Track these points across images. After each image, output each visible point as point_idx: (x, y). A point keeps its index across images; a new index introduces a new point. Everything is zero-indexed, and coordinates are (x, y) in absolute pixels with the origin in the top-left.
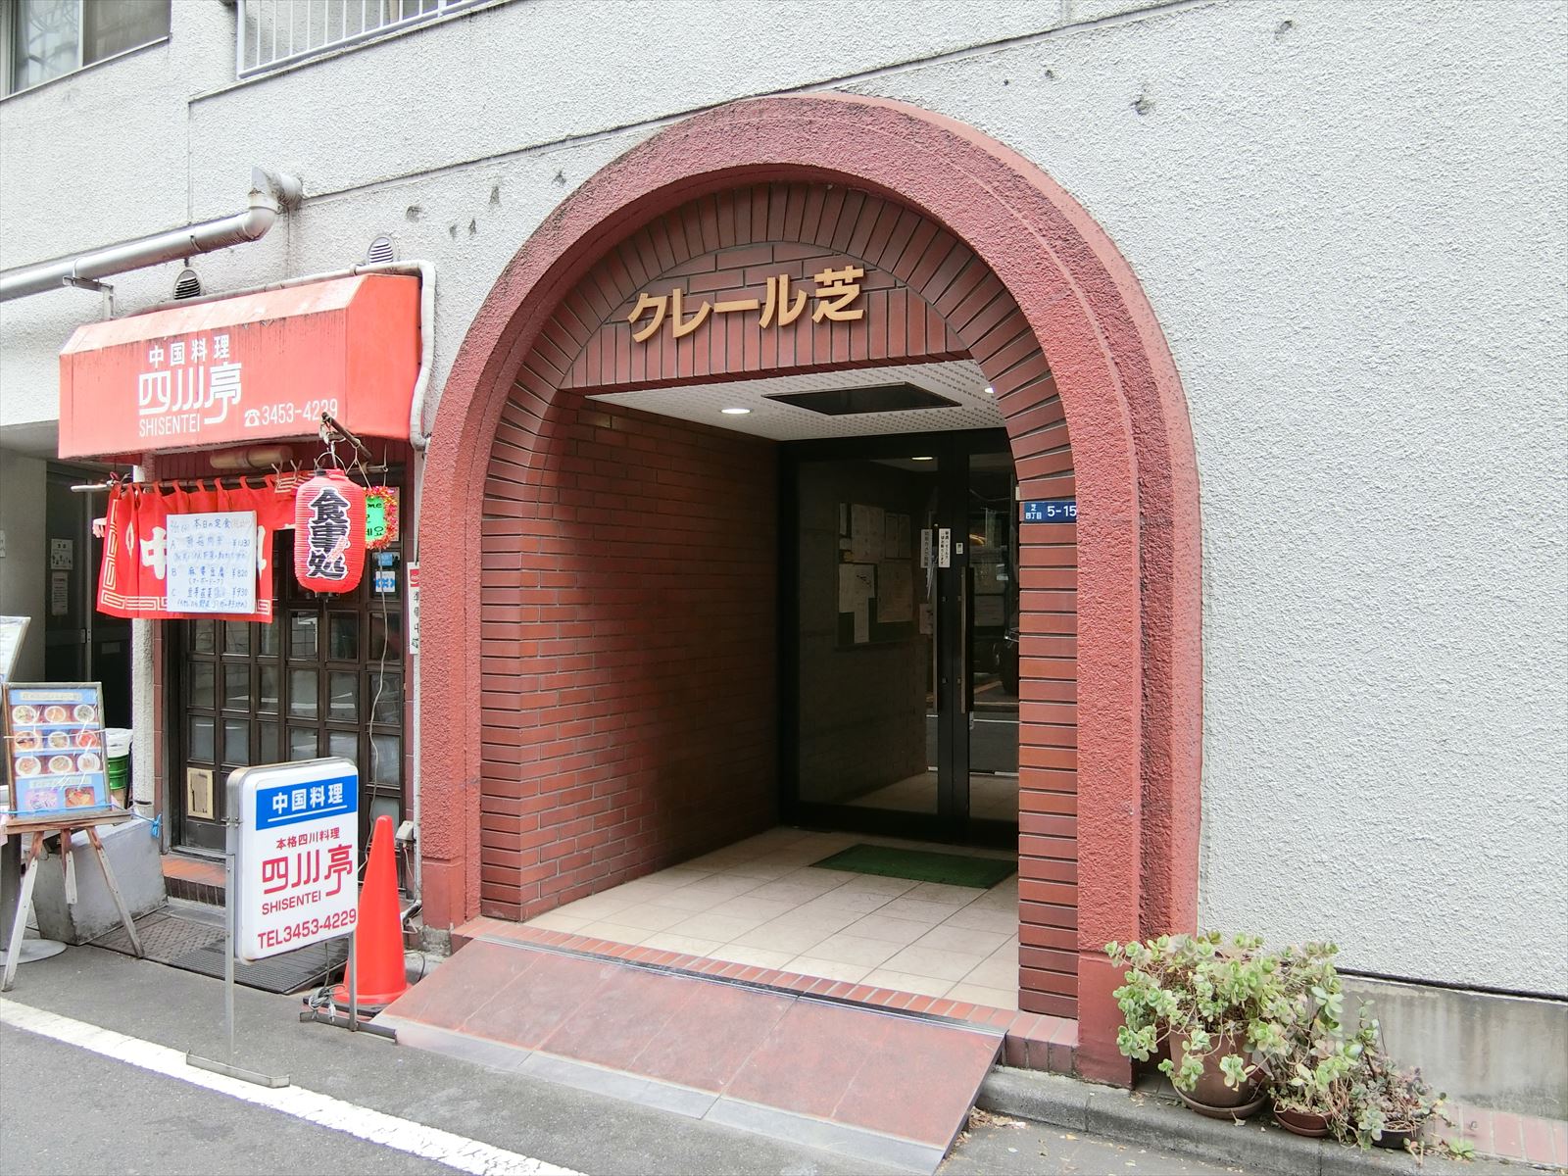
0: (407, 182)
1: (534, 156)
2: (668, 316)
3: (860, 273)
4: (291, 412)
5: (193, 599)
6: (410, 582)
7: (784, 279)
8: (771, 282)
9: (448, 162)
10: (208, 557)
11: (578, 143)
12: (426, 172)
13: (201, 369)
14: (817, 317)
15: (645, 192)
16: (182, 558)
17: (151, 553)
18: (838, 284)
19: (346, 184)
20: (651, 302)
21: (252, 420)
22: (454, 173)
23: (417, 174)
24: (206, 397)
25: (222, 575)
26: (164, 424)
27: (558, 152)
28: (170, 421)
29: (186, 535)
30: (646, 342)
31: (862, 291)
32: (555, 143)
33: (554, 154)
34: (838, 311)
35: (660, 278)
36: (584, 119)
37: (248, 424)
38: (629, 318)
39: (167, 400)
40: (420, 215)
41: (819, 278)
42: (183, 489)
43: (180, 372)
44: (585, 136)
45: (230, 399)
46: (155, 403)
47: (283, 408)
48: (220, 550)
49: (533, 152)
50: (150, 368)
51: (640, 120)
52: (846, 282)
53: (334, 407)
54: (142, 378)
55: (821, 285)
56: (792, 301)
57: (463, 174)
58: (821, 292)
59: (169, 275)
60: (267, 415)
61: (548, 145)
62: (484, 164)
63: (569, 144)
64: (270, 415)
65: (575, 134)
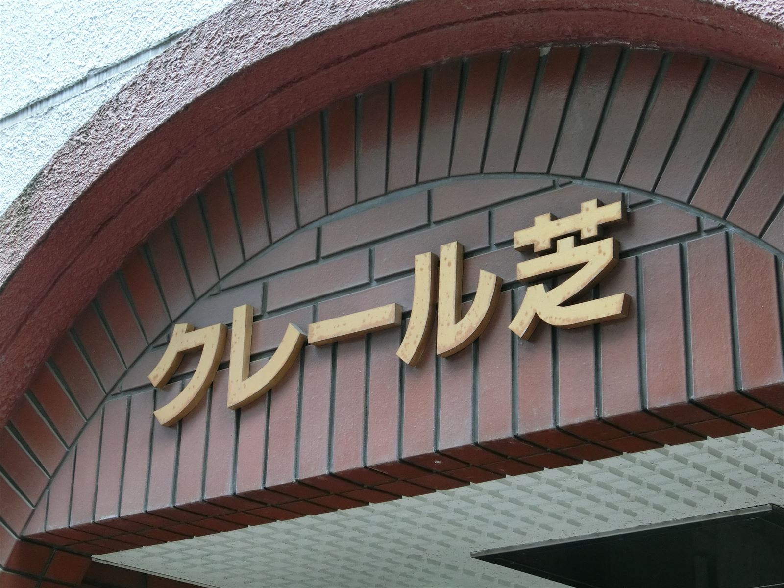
2: (221, 365)
3: (613, 212)
7: (449, 254)
8: (423, 262)
11: (105, 77)
14: (520, 324)
15: (174, 111)
18: (566, 244)
20: (193, 341)
27: (73, 101)
30: (179, 423)
31: (620, 255)
32: (71, 88)
33: (67, 105)
34: (563, 305)
35: (215, 292)
36: (119, 36)
38: (151, 376)
41: (522, 238)
44: (117, 65)
49: (37, 110)
52: (585, 235)
55: (529, 252)
56: (464, 298)
58: (528, 268)
63: (92, 83)
65: (102, 65)
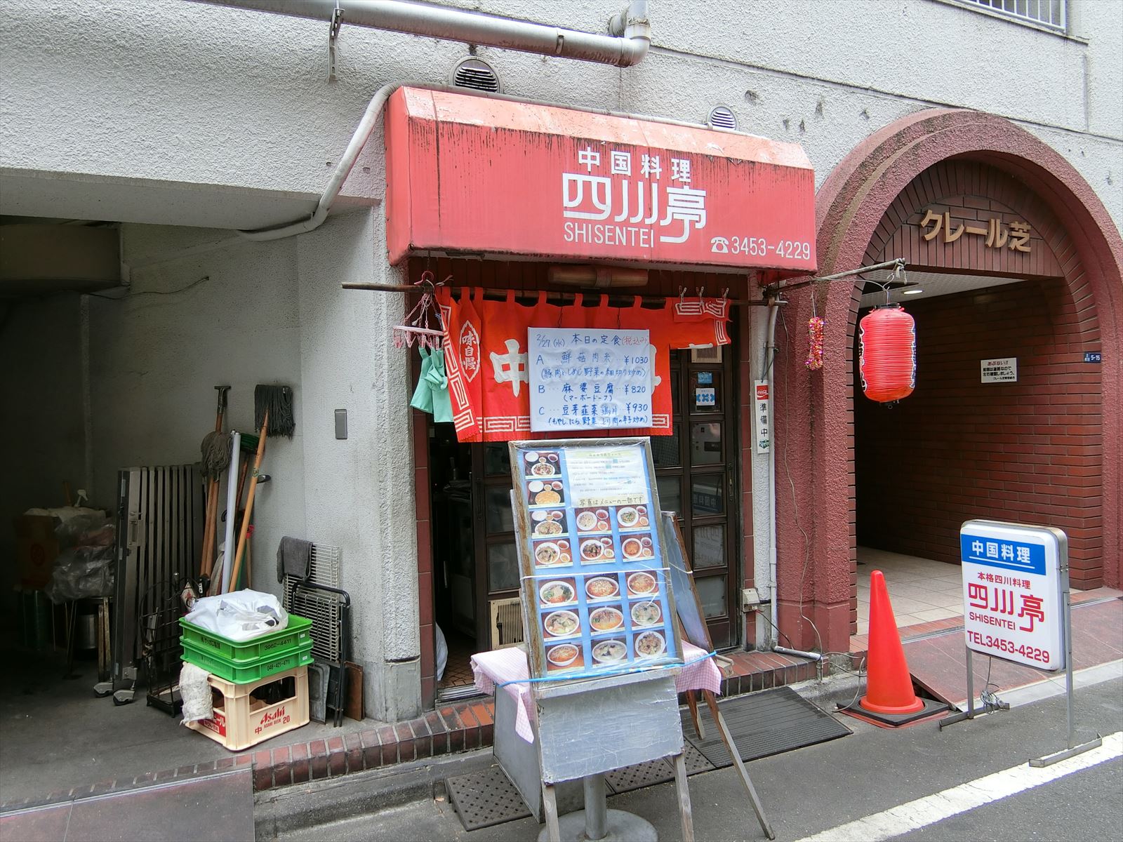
0: (746, 70)
1: (847, 92)
2: (943, 228)
3: (1029, 227)
4: (764, 247)
5: (571, 416)
6: (757, 396)
7: (998, 222)
8: (993, 221)
9: (782, 68)
10: (593, 373)
11: (876, 95)
12: (762, 68)
13: (655, 186)
14: (1011, 247)
16: (553, 373)
17: (506, 368)
18: (1021, 231)
19: (684, 47)
20: (935, 217)
21: (720, 247)
22: (786, 79)
23: (754, 67)
24: (662, 214)
25: (611, 391)
26: (603, 233)
27: (863, 96)
28: (613, 231)
29: (561, 350)
30: (929, 241)
31: (1031, 238)
32: (861, 88)
33: (861, 96)
34: (1020, 245)
35: (938, 203)
36: (880, 80)
37: (714, 249)
38: (922, 224)
39: (607, 208)
40: (757, 101)
41: (1014, 226)
42: (518, 300)
43: (625, 183)
44: (881, 92)
45: (692, 223)
46: (587, 206)
47: (753, 242)
48: (608, 366)
49: (846, 88)
50: (580, 169)
51: (914, 97)
52: (1025, 231)
53: (806, 250)
54: (567, 177)
55: (1015, 230)
56: (1002, 235)
57: (794, 83)
58: (1015, 234)
59: (451, 55)
60: (737, 245)
61: (857, 87)
62: (809, 81)
63: (871, 93)
64: (740, 245)
65: (874, 87)
